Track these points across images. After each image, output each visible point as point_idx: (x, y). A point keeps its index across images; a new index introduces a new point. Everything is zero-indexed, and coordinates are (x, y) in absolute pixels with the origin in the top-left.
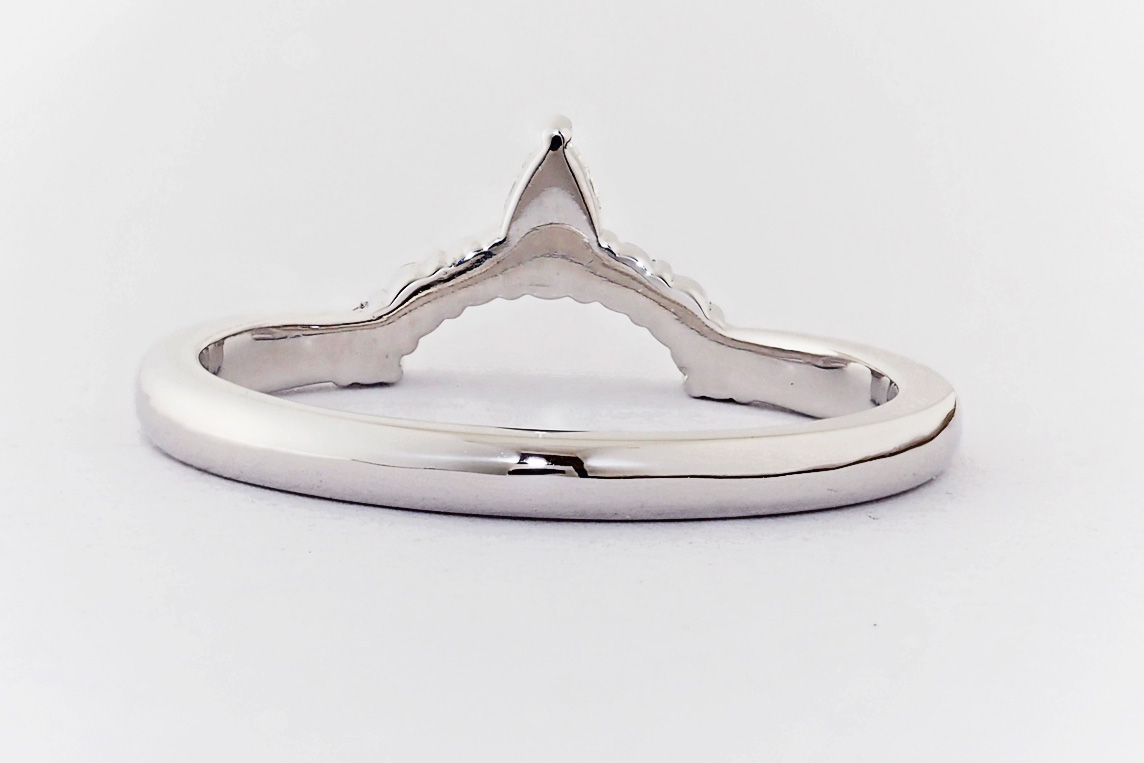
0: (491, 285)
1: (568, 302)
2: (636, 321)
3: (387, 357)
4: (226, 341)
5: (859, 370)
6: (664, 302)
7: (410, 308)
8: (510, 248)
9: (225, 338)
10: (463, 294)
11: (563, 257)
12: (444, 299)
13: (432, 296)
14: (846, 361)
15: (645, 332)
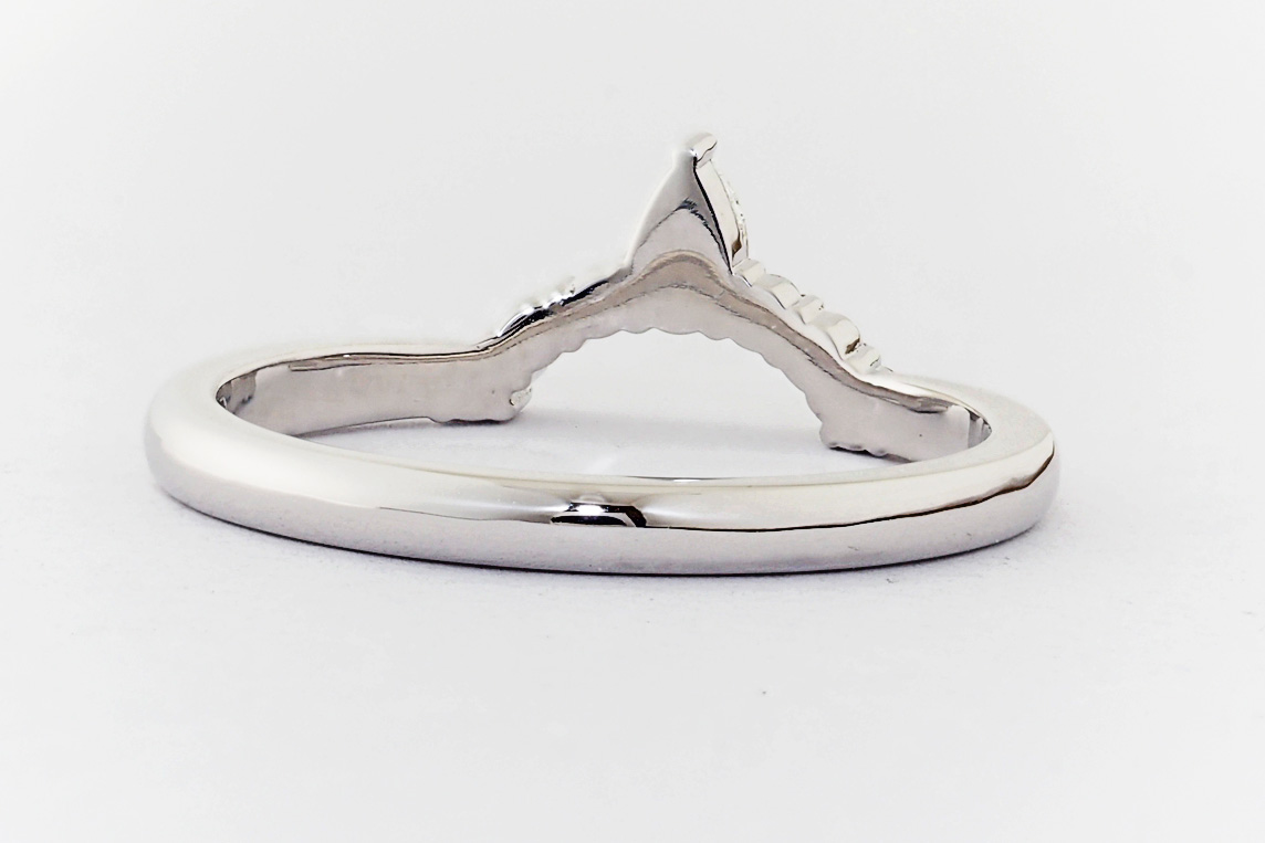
0: (612, 318)
1: (699, 338)
2: (770, 360)
3: (493, 392)
4: (259, 372)
5: (957, 413)
6: (798, 340)
7: (519, 338)
8: (634, 276)
9: (259, 369)
10: (581, 324)
11: (692, 288)
12: (561, 329)
13: (546, 327)
14: (947, 404)
15: (779, 373)
